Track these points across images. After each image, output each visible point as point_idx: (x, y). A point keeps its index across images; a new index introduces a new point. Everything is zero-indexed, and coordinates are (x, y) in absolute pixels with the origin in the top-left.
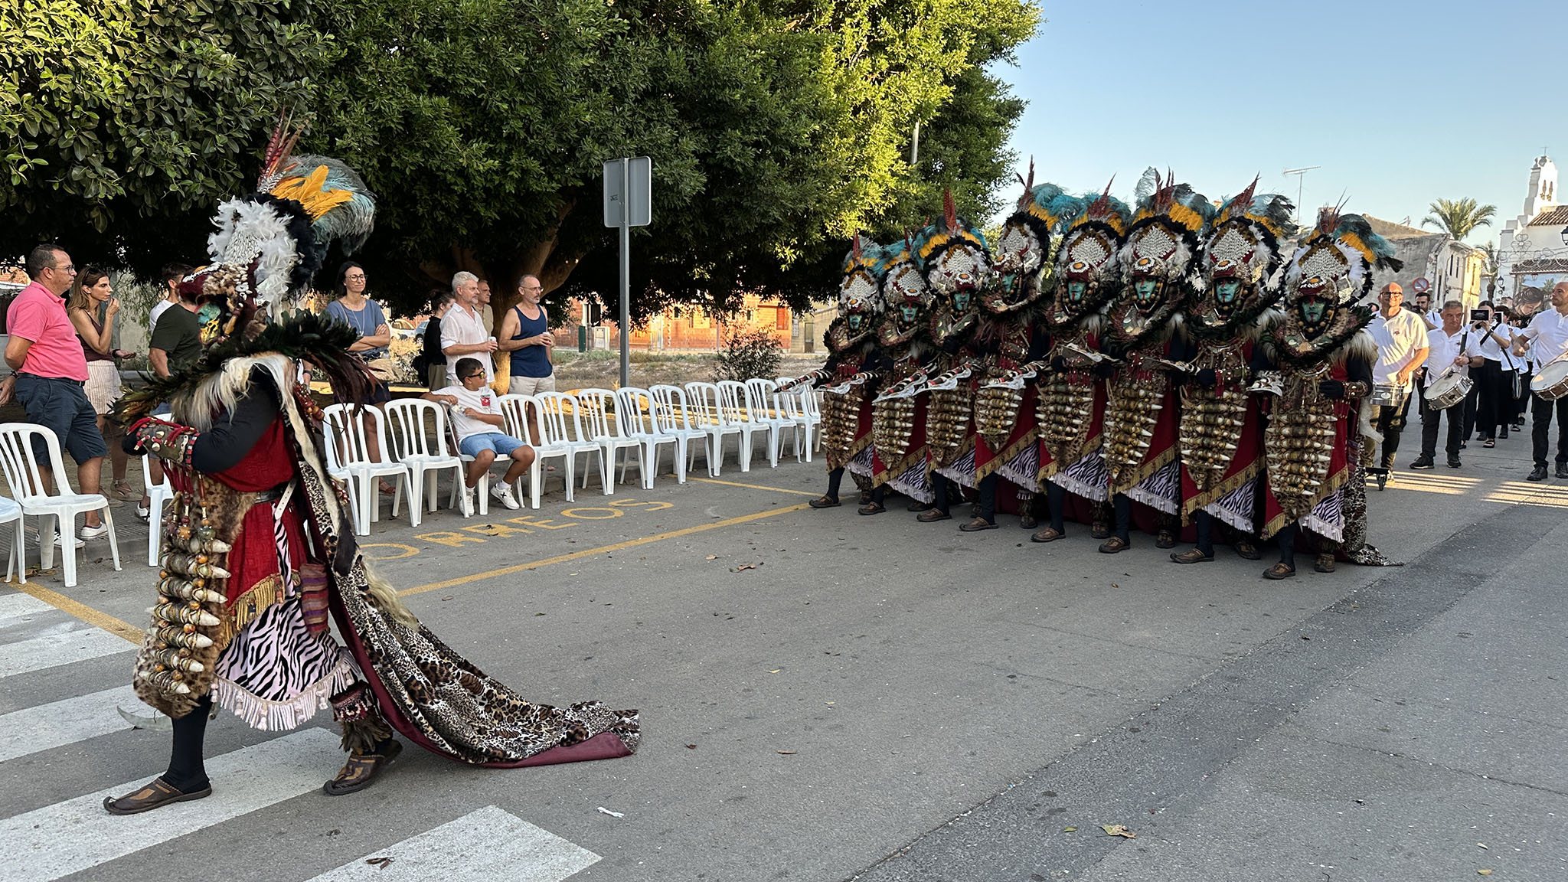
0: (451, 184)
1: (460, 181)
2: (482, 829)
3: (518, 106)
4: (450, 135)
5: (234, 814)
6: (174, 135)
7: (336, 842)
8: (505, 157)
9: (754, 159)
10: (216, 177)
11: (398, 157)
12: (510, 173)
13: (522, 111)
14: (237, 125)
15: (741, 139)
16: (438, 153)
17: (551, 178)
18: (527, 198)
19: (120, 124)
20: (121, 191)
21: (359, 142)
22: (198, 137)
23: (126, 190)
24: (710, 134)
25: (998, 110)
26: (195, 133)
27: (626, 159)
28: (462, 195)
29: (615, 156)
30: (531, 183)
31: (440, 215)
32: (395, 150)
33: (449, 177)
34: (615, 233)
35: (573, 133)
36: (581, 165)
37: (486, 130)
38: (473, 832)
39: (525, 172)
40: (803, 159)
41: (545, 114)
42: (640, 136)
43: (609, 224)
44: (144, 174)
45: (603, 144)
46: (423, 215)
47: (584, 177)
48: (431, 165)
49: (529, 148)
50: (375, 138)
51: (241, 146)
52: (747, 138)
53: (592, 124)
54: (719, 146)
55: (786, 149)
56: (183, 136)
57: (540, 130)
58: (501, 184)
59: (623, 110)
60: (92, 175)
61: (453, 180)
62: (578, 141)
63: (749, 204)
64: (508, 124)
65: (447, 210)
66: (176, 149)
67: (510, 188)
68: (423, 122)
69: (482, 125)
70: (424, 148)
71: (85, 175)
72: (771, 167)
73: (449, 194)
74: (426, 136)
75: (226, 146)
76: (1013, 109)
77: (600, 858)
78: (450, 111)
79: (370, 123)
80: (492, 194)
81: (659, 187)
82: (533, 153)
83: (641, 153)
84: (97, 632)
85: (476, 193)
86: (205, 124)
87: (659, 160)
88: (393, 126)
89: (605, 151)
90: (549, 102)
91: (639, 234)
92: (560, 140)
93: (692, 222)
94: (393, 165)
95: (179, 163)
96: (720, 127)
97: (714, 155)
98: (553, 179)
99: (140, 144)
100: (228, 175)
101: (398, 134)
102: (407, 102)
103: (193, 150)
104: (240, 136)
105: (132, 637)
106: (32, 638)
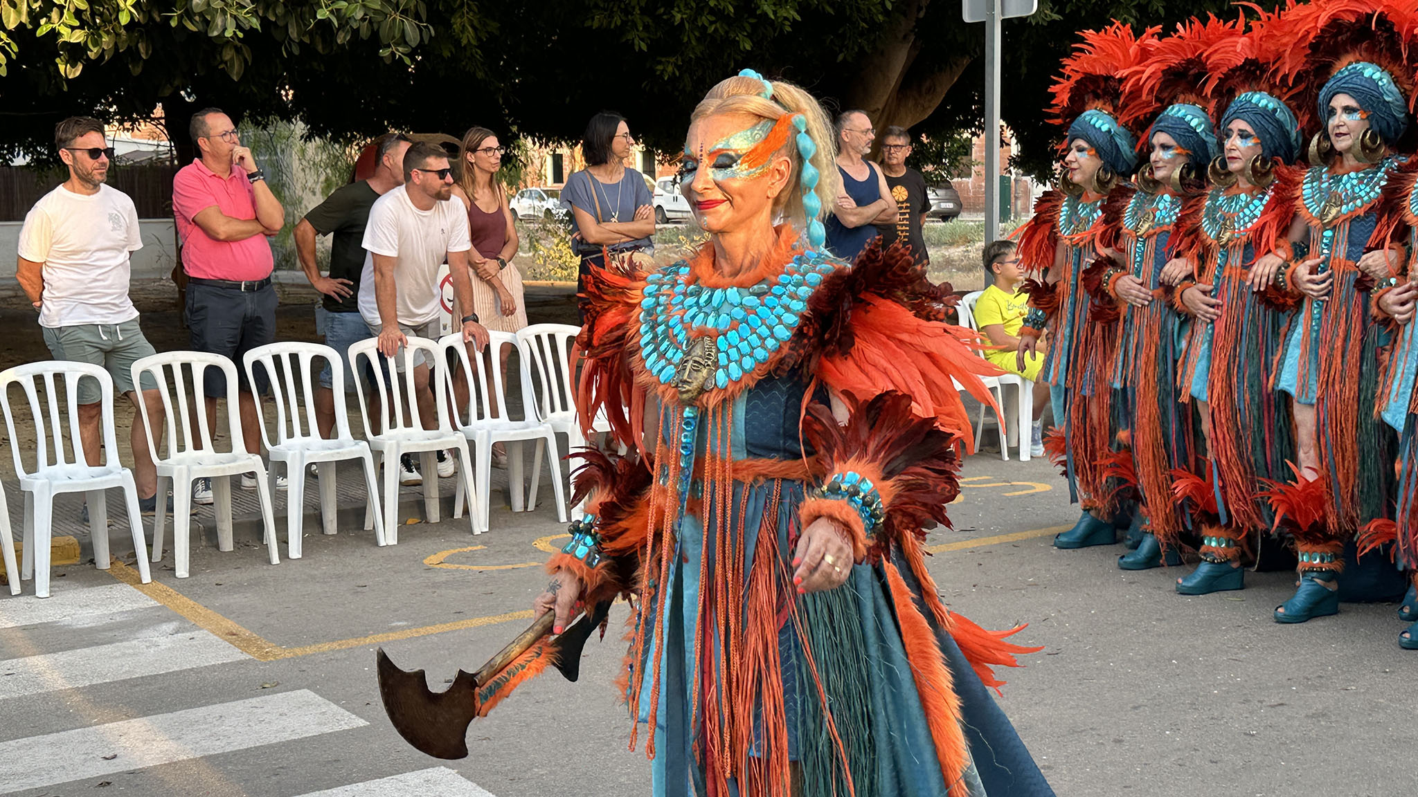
84: (203, 636)
105: (245, 644)
106: (127, 640)
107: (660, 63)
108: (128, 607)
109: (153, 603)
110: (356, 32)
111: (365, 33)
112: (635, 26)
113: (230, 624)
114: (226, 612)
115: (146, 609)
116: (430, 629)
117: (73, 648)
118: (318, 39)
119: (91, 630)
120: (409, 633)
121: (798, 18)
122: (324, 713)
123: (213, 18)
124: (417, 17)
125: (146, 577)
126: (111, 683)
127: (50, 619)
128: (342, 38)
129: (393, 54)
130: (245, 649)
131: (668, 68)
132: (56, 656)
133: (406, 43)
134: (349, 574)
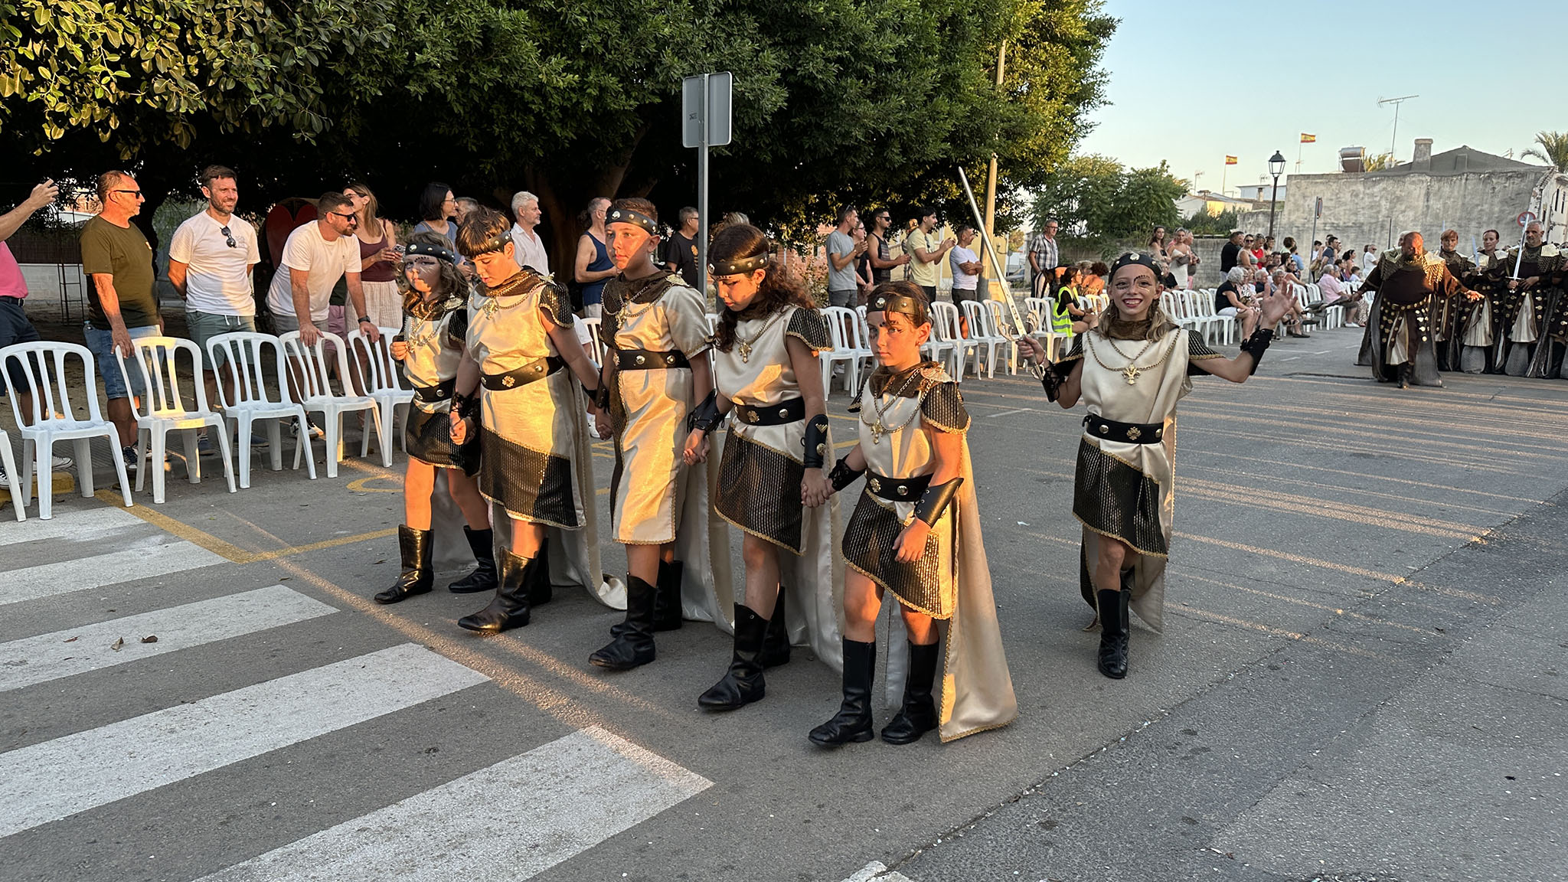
0: (528, 103)
1: (537, 100)
2: (585, 749)
3: (596, 21)
4: (528, 49)
5: (330, 729)
6: (254, 47)
7: (435, 760)
8: (584, 72)
9: (836, 76)
10: (296, 92)
11: (476, 73)
12: (588, 91)
13: (600, 25)
14: (316, 38)
15: (823, 54)
16: (516, 69)
17: (629, 96)
18: (605, 117)
19: (200, 35)
20: (202, 106)
21: (438, 57)
22: (278, 50)
23: (207, 104)
24: (791, 50)
25: (1088, 28)
26: (274, 45)
27: (706, 75)
28: (538, 115)
29: (695, 72)
30: (609, 101)
31: (516, 136)
32: (473, 66)
33: (526, 95)
34: (694, 153)
35: (652, 48)
36: (660, 79)
37: (564, 46)
38: (576, 753)
39: (603, 89)
40: (886, 77)
41: (623, 29)
42: (720, 51)
43: (688, 145)
44: (225, 87)
45: (682, 58)
46: (499, 135)
47: (663, 94)
48: (509, 82)
49: (607, 64)
50: (453, 53)
51: (321, 59)
52: (830, 54)
53: (672, 37)
54: (800, 62)
55: (870, 65)
56: (263, 49)
57: (619, 45)
58: (578, 103)
59: (704, 23)
60: (173, 88)
61: (531, 98)
62: (657, 56)
63: (830, 124)
64: (586, 39)
65: (524, 131)
66: (256, 63)
67: (588, 106)
68: (502, 37)
69: (560, 41)
70: (501, 64)
71: (167, 87)
72: (853, 86)
73: (525, 115)
74: (505, 52)
75: (305, 59)
76: (1104, 28)
77: (711, 784)
78: (529, 24)
79: (448, 38)
80: (569, 114)
81: (741, 104)
82: (611, 69)
83: (721, 68)
84: (186, 546)
85: (553, 113)
86: (285, 36)
87: (742, 74)
88: (472, 40)
89: (685, 65)
90: (626, 16)
91: (718, 154)
92: (637, 54)
93: (770, 144)
94: (471, 81)
95: (259, 77)
96: (801, 42)
97: (794, 71)
98: (631, 96)
99: (220, 56)
100: (307, 90)
101: (477, 50)
102: (485, 15)
103: (273, 62)
104: (319, 48)
105: (221, 551)
106: (124, 550)
107: (483, 163)
108: (120, 524)
109: (140, 521)
110: (276, 119)
111: (282, 120)
112: (468, 134)
113: (205, 535)
114: (199, 526)
115: (135, 526)
116: (367, 536)
117: (80, 557)
118: (246, 123)
119: (91, 543)
120: (350, 540)
121: (575, 138)
122: (300, 604)
123: (169, 98)
124: (320, 112)
125: (129, 502)
126: (117, 584)
127: (56, 535)
128: (265, 123)
129: (303, 137)
130: (224, 555)
131: (487, 167)
132: (65, 564)
133: (313, 131)
134: (292, 497)
